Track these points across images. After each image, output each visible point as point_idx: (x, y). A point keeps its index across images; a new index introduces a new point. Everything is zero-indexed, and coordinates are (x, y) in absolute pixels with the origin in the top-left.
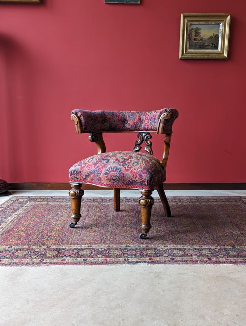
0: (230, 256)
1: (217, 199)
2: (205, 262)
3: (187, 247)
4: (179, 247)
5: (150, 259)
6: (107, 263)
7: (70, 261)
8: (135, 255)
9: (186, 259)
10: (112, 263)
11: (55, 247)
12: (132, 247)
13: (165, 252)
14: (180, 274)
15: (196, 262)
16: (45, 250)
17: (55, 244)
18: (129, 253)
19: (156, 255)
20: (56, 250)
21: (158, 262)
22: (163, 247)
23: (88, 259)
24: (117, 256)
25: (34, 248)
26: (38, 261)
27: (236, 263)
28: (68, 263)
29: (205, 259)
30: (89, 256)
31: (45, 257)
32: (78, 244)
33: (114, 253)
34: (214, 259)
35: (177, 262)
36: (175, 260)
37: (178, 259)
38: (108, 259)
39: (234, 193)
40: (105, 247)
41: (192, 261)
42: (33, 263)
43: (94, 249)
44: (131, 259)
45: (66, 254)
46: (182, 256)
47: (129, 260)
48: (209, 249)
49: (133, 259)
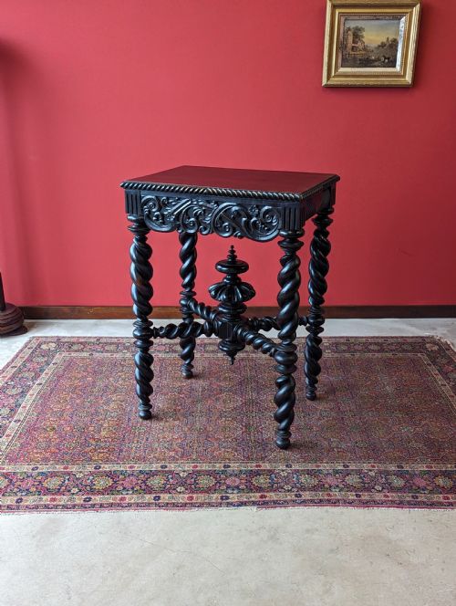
0: (392, 489)
1: (382, 344)
2: (351, 503)
3: (325, 467)
4: (310, 467)
5: (261, 497)
6: (193, 505)
7: (132, 501)
8: (237, 487)
9: (321, 495)
10: (201, 505)
11: (107, 467)
12: (234, 466)
13: (287, 479)
14: (308, 531)
15: (335, 503)
16: (91, 473)
17: (107, 461)
18: (228, 482)
19: (271, 489)
20: (110, 475)
21: (276, 504)
22: (284, 468)
23: (162, 495)
24: (209, 490)
25: (74, 469)
26: (82, 502)
27: (400, 504)
28: (130, 505)
29: (352, 496)
30: (164, 490)
31: (93, 491)
32: (144, 459)
33: (205, 482)
34: (365, 497)
35: (304, 503)
36: (303, 498)
37: (306, 495)
38: (195, 496)
39: (412, 325)
40: (189, 467)
41: (329, 501)
42: (74, 506)
43: (171, 472)
44: (231, 496)
45: (126, 485)
46: (314, 488)
47: (227, 498)
48: (359, 472)
49: (234, 497)
